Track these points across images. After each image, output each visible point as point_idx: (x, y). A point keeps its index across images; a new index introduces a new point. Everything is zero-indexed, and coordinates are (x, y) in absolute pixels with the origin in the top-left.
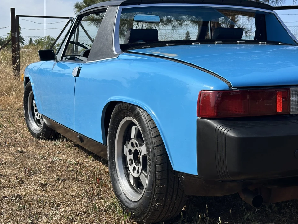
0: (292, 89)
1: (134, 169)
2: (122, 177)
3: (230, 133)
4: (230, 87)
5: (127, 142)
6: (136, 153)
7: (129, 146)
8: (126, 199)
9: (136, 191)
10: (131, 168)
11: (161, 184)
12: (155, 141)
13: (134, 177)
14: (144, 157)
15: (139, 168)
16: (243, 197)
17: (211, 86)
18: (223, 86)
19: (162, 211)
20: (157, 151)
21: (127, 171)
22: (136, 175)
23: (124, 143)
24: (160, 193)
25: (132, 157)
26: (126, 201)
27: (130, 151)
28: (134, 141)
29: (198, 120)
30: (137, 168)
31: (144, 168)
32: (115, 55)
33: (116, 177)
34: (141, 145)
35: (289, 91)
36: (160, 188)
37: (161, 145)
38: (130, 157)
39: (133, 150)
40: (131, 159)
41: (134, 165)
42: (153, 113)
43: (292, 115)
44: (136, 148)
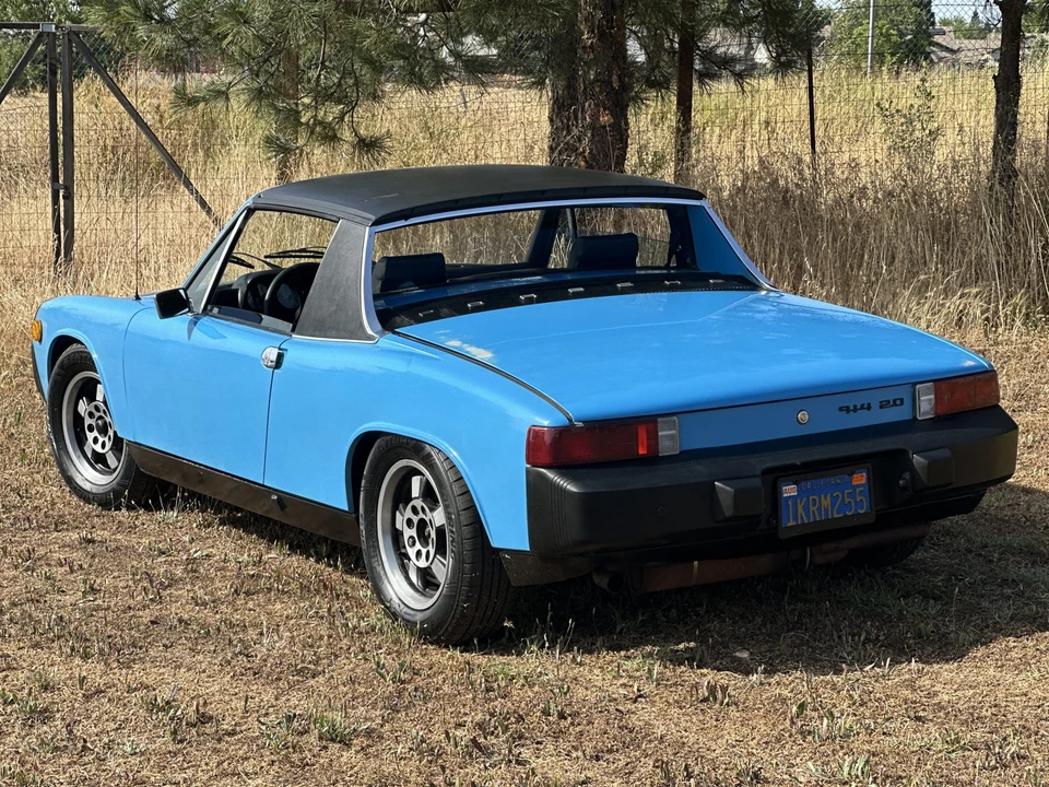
0: (659, 419)
1: (419, 554)
2: (393, 572)
3: (572, 488)
4: (570, 420)
5: (401, 506)
6: (422, 525)
7: (409, 513)
8: (406, 609)
9: (422, 594)
10: (411, 552)
11: (473, 570)
12: (461, 503)
13: (419, 569)
14: (440, 531)
15: (428, 552)
16: (596, 580)
17: (546, 419)
18: (561, 421)
19: (474, 618)
20: (465, 518)
21: (402, 561)
22: (423, 563)
23: (395, 508)
24: (471, 586)
25: (413, 532)
26: (405, 613)
27: (409, 523)
28: (419, 503)
29: (527, 468)
30: (424, 551)
31: (441, 549)
32: (370, 338)
33: (382, 572)
34: (432, 510)
35: (656, 422)
36: (471, 577)
37: (472, 508)
38: (409, 533)
39: (415, 519)
40: (412, 537)
41: (418, 546)
42: (455, 454)
43: (663, 457)
44: (421, 515)
